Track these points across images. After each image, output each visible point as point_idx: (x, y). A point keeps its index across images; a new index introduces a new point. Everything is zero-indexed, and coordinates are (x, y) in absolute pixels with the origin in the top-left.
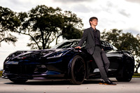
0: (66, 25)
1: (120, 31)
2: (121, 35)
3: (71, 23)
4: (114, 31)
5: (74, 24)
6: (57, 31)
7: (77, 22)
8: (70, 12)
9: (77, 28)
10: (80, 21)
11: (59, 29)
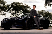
0: (24, 9)
1: (44, 11)
2: (45, 12)
3: (26, 8)
4: (42, 11)
5: (27, 8)
6: (21, 11)
7: (28, 8)
8: (26, 4)
9: (28, 10)
10: (30, 7)
11: (22, 10)
